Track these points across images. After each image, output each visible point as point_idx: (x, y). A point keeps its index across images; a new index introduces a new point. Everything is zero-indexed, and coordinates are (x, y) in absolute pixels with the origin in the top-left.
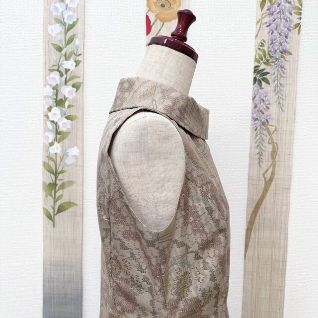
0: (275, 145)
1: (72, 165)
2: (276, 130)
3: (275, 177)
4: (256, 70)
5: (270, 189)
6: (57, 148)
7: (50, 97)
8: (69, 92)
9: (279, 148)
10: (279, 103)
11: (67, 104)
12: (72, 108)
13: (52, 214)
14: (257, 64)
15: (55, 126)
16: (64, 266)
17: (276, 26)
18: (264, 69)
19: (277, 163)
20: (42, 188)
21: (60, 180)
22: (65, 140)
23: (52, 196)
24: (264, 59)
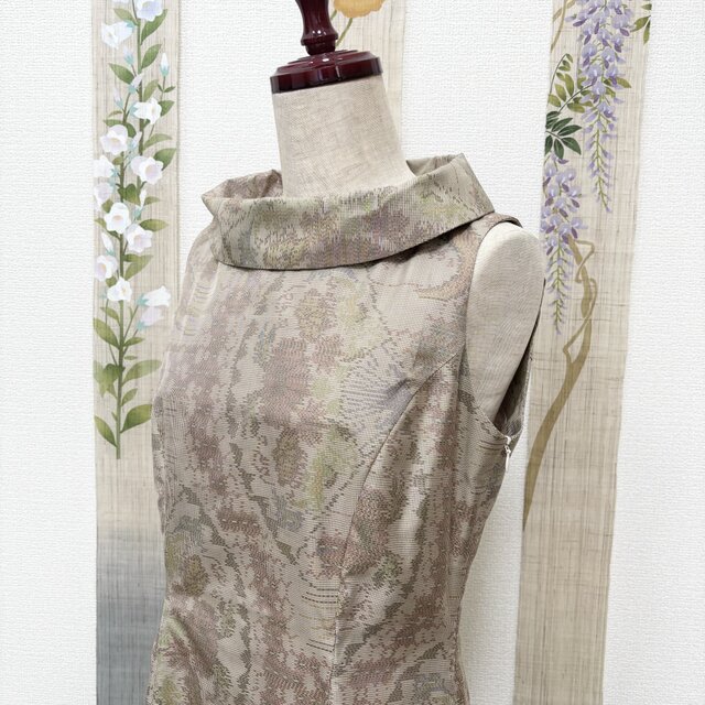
0: (592, 284)
1: (154, 326)
2: (592, 252)
3: (590, 354)
4: (552, 121)
5: (579, 378)
6: (124, 291)
7: (108, 180)
8: (149, 170)
9: (599, 291)
10: (601, 193)
11: (143, 195)
12: (153, 204)
13: (114, 430)
14: (555, 109)
15: (118, 242)
16: (140, 539)
17: (595, 25)
18: (570, 119)
19: (595, 325)
20: (91, 376)
21: (130, 358)
22: (139, 274)
23: (113, 393)
24: (568, 97)
